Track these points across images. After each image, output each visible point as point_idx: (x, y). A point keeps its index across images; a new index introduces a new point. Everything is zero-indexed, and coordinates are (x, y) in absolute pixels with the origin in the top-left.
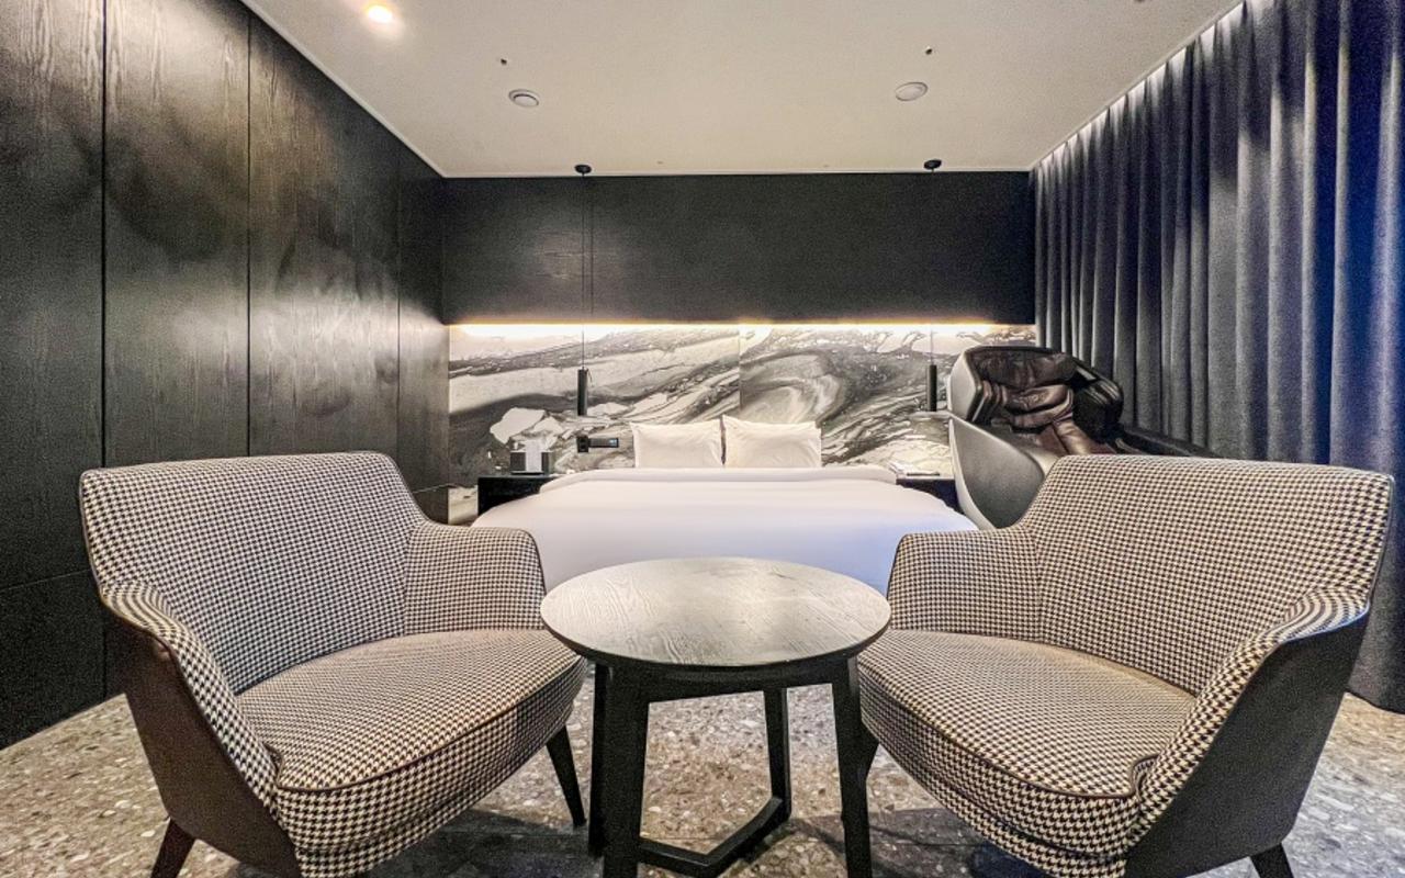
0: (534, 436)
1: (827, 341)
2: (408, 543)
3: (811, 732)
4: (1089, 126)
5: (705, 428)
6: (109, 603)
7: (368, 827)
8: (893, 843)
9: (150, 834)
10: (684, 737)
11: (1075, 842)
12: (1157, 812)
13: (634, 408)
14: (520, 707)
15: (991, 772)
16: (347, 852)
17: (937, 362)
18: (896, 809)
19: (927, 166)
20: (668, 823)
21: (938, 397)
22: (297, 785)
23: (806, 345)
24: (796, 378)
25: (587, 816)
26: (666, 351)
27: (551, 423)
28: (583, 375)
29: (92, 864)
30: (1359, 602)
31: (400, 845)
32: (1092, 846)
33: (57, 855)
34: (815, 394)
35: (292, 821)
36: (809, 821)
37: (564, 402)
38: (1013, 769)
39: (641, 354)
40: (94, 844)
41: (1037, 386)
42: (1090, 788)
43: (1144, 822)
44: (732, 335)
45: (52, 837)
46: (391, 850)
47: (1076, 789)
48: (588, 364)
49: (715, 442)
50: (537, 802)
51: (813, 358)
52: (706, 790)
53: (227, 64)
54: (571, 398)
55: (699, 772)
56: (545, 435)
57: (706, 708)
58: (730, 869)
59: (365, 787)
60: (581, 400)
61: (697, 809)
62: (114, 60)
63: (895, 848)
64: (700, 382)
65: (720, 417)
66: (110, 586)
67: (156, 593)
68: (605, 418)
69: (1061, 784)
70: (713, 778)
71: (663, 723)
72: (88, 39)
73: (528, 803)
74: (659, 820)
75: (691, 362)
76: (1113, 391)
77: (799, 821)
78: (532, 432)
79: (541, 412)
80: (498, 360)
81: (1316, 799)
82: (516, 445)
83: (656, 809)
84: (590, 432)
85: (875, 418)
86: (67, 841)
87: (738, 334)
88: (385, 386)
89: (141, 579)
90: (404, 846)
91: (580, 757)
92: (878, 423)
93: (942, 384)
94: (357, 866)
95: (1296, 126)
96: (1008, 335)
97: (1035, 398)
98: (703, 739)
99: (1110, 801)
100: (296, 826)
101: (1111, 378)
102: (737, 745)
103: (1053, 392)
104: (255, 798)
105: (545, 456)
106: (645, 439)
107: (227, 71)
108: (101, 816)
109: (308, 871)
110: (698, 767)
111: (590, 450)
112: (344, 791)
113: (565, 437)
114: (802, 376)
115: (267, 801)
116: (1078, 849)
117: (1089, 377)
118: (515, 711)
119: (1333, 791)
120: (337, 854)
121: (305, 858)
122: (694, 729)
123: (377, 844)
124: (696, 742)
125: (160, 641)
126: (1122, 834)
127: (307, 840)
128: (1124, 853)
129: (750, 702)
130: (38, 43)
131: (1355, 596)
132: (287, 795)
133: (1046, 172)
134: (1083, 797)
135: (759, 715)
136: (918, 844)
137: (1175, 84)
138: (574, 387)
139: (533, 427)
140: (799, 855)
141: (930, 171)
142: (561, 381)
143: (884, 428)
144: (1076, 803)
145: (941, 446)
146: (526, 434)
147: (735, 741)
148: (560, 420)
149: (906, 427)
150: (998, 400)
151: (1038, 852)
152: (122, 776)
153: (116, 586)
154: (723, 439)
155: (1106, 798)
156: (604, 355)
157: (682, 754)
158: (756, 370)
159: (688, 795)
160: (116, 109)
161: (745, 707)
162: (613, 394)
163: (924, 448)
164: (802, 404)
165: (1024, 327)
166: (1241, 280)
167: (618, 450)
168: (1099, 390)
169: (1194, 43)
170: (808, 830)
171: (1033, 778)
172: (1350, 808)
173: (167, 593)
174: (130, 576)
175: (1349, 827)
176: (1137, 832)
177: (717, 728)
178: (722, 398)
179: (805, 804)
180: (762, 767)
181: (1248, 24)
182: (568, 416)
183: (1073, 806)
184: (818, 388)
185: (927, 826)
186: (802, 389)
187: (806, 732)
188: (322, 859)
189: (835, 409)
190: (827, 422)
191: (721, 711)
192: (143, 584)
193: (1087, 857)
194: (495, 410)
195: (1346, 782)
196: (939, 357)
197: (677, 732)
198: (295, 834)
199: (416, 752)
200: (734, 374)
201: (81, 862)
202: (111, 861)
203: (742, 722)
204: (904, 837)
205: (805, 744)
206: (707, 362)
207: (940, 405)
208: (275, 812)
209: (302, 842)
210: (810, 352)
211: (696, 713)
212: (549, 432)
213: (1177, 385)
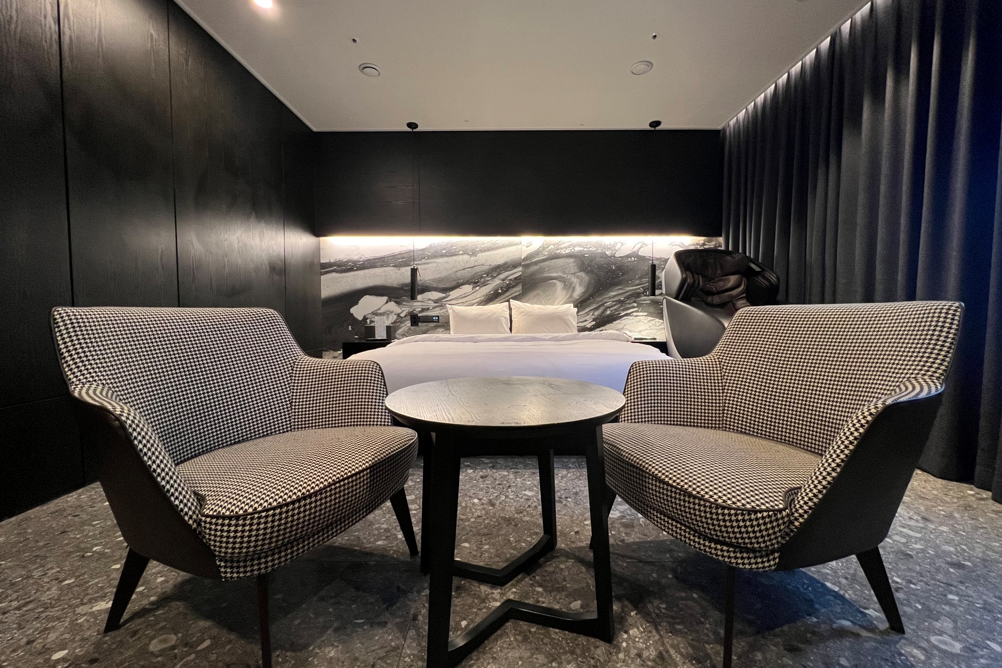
0: (381, 314)
1: (582, 249)
2: (292, 370)
3: (570, 498)
4: (763, 95)
5: (499, 308)
6: (76, 394)
7: (267, 542)
8: (624, 561)
9: (118, 566)
10: (484, 502)
11: (747, 541)
12: (801, 520)
13: (449, 296)
14: (372, 469)
15: (692, 500)
16: (252, 560)
17: (655, 262)
18: (626, 541)
19: (651, 125)
20: (474, 553)
21: (656, 287)
22: (215, 514)
23: (567, 251)
24: (561, 274)
25: (419, 549)
26: (471, 255)
27: (392, 306)
28: (414, 272)
29: (77, 586)
30: (938, 384)
31: (289, 556)
32: (758, 543)
33: (52, 580)
34: (573, 285)
35: (212, 538)
36: (567, 549)
37: (401, 292)
38: (707, 496)
39: (454, 258)
40: (77, 574)
41: (723, 276)
42: (758, 505)
43: (792, 527)
44: (517, 244)
45: (48, 570)
46: (283, 559)
47: (748, 506)
48: (416, 265)
49: (505, 318)
50: (385, 542)
51: (572, 260)
52: (500, 533)
53: (152, 35)
54: (405, 288)
55: (495, 522)
56: (388, 314)
57: (499, 484)
58: (516, 579)
59: (264, 514)
60: (413, 289)
61: (493, 544)
62: (66, 25)
63: (625, 565)
64: (495, 277)
65: (508, 301)
66: (76, 385)
67: (110, 392)
68: (430, 302)
69: (739, 504)
70: (505, 526)
71: (471, 494)
72: (45, 8)
73: (379, 543)
74: (468, 551)
75: (489, 263)
76: (773, 278)
77: (561, 549)
78: (379, 312)
79: (385, 298)
80: (355, 262)
81: (898, 530)
82: (368, 321)
83: (467, 545)
84: (420, 312)
85: (613, 301)
86: (58, 572)
87: (521, 243)
88: (276, 277)
89: (99, 382)
90: (292, 557)
91: (415, 515)
92: (615, 305)
93: (659, 278)
94: (259, 569)
95: (903, 89)
96: (704, 244)
97: (721, 284)
98: (498, 503)
99: (771, 513)
100: (215, 541)
101: (772, 270)
102: (521, 506)
103: (733, 279)
104: (186, 523)
105: (388, 328)
106: (457, 315)
107: (152, 42)
108: (83, 556)
109: (226, 572)
110: (495, 520)
111: (420, 324)
112: (249, 517)
113: (403, 315)
114: (565, 273)
115: (195, 526)
116: (749, 546)
117: (757, 269)
118: (368, 471)
119: (909, 526)
120: (245, 561)
121: (223, 564)
122: (491, 498)
123: (273, 555)
124: (493, 505)
125: (113, 415)
126: (778, 534)
127: (223, 550)
128: (778, 547)
129: (529, 481)
130: (7, 7)
131: (936, 381)
132: (208, 520)
133: (732, 130)
134: (753, 511)
135: (535, 488)
136: (641, 562)
137: (822, 61)
138: (408, 280)
139: (379, 309)
140: (562, 569)
141: (653, 129)
142: (400, 276)
143: (619, 308)
144: (748, 515)
145: (657, 320)
146: (375, 314)
147: (519, 504)
148: (398, 303)
149: (633, 307)
150: (696, 284)
151: (722, 550)
152: (97, 532)
153: (81, 385)
154: (511, 316)
155: (769, 511)
156: (428, 259)
157: (483, 512)
158: (533, 268)
159: (488, 536)
160: (70, 64)
161: (526, 484)
162: (435, 285)
163: (646, 321)
164: (564, 293)
165: (714, 239)
166: (862, 198)
167: (439, 324)
168: (765, 278)
169: (836, 33)
170: (568, 555)
171: (720, 501)
172: (919, 535)
173: (119, 393)
174: (91, 379)
175: (918, 546)
176: (787, 534)
177: (507, 497)
178: (510, 288)
179: (566, 540)
180: (537, 519)
181: (874, 16)
182: (405, 301)
183: (747, 517)
184: (575, 280)
185: (646, 551)
186: (565, 282)
187: (567, 498)
188: (235, 564)
189: (586, 296)
190: (581, 304)
191: (509, 487)
192: (101, 386)
193: (754, 551)
194: (354, 297)
195: (917, 521)
196: (657, 259)
197: (480, 500)
198: (215, 546)
199: (299, 494)
200: (518, 272)
201: (69, 584)
202: (90, 584)
203: (524, 492)
204: (631, 558)
205: (566, 505)
206: (499, 263)
207: (657, 292)
208: (200, 533)
209: (220, 552)
210: (569, 256)
211: (492, 488)
212: (391, 312)
213: (816, 273)
